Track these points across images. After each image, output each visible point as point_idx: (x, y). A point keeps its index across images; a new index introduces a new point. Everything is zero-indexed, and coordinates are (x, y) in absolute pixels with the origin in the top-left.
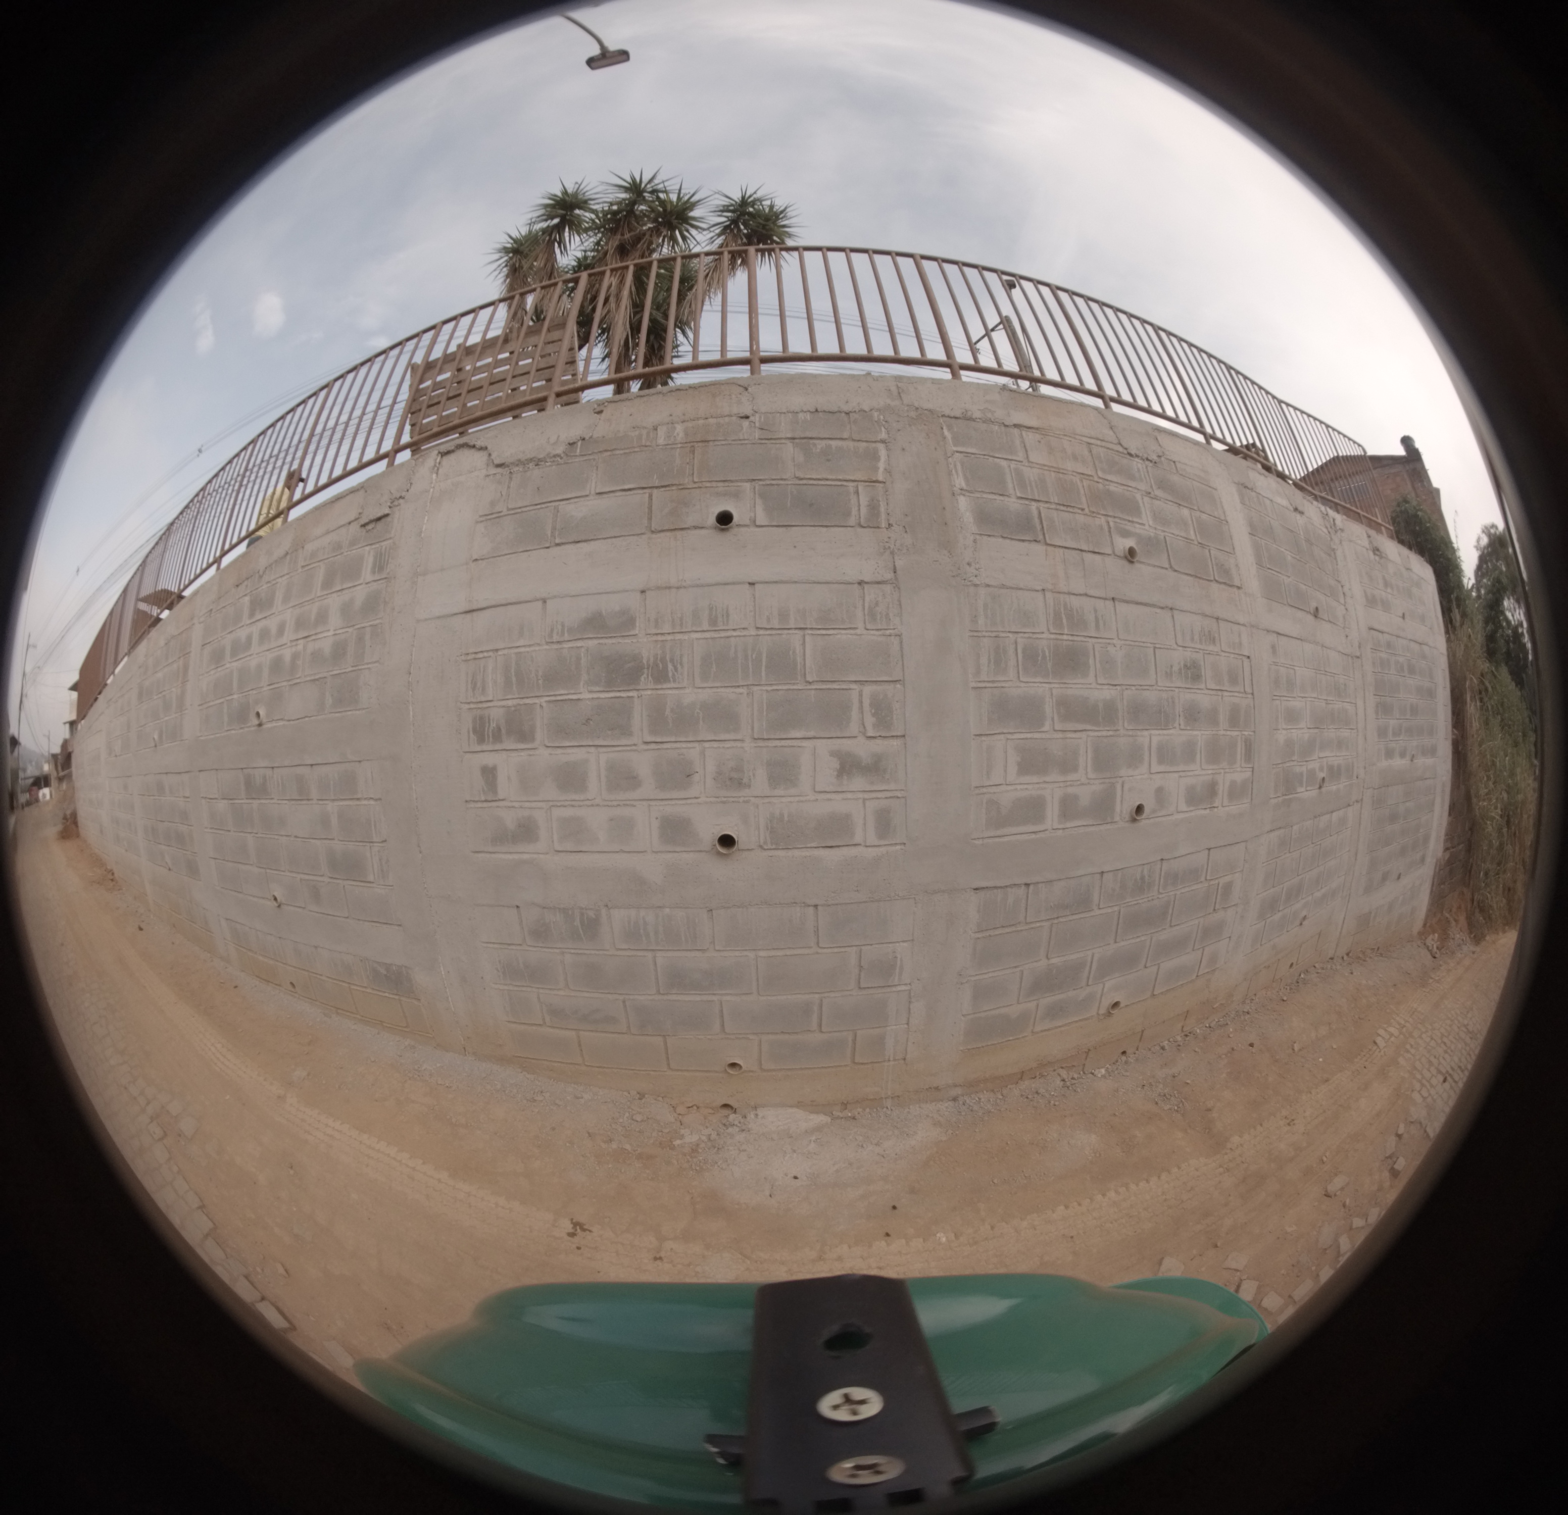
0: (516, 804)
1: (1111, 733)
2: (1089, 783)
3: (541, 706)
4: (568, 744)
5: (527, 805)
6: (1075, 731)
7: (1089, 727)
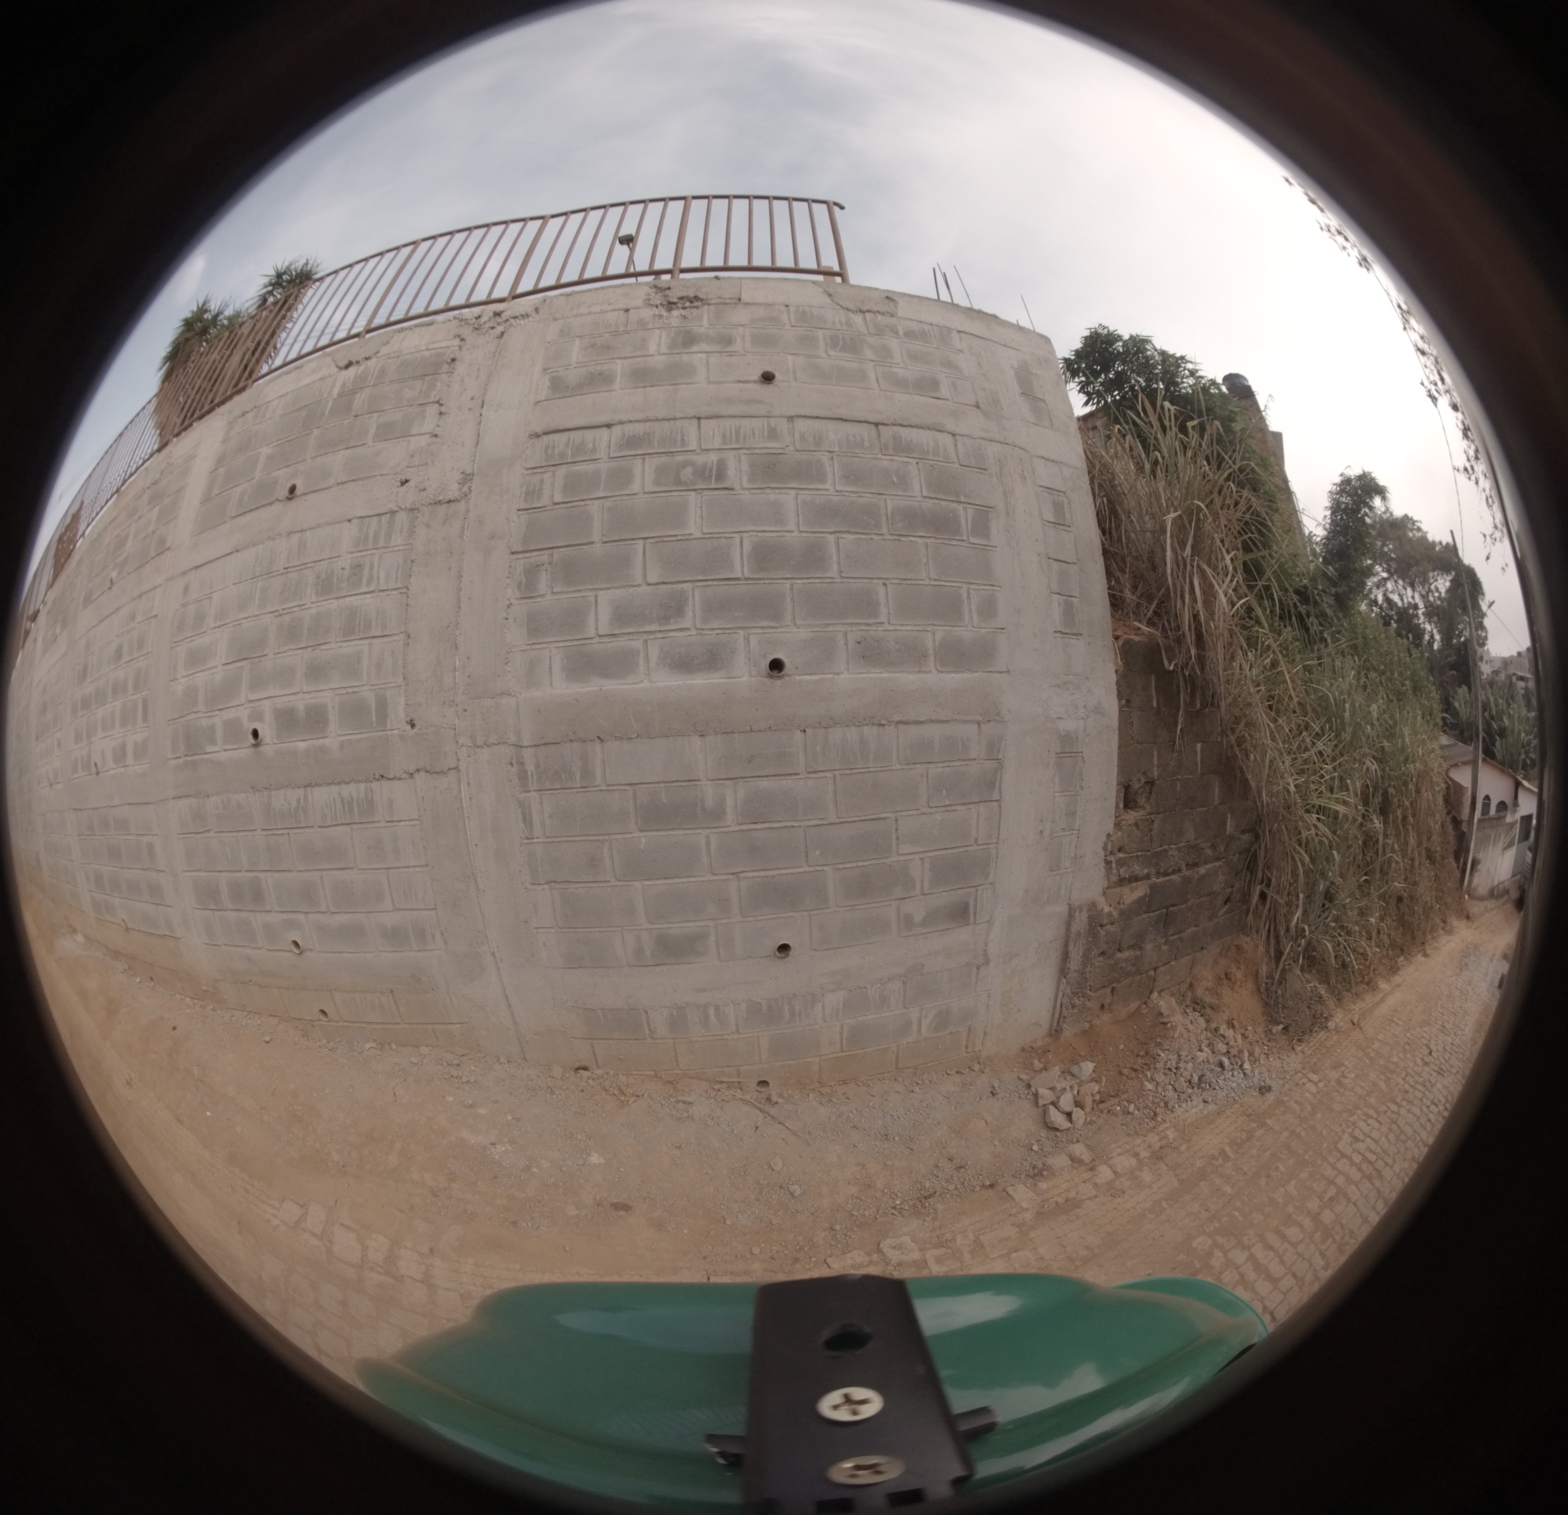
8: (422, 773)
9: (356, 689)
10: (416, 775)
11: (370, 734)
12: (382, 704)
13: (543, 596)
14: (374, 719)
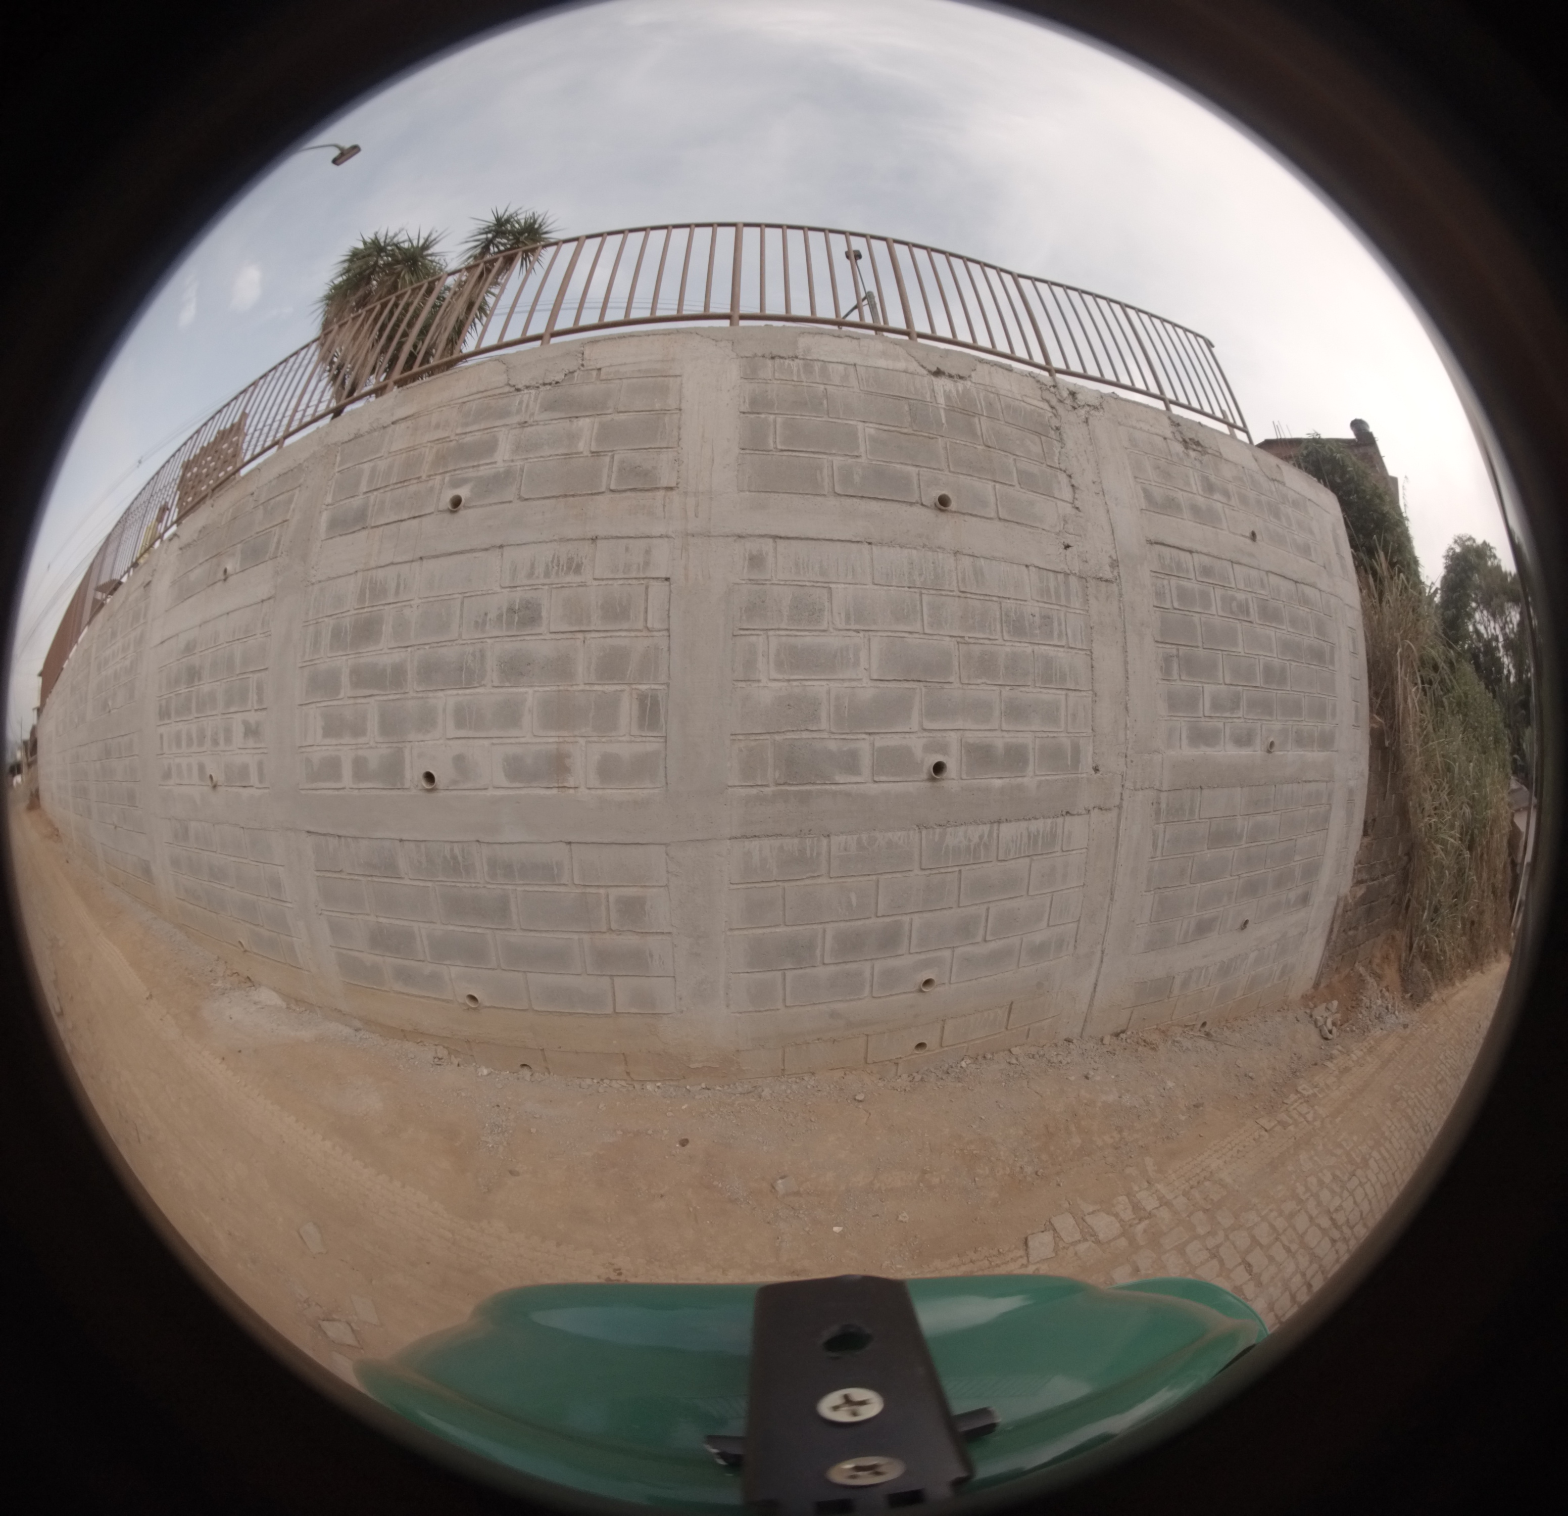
1: (398, 696)
2: (376, 747)
6: (365, 697)
7: (376, 692)
8: (1096, 810)
9: (1055, 735)
10: (1092, 812)
11: (1065, 776)
12: (1076, 750)
13: (1175, 681)
14: (1069, 763)
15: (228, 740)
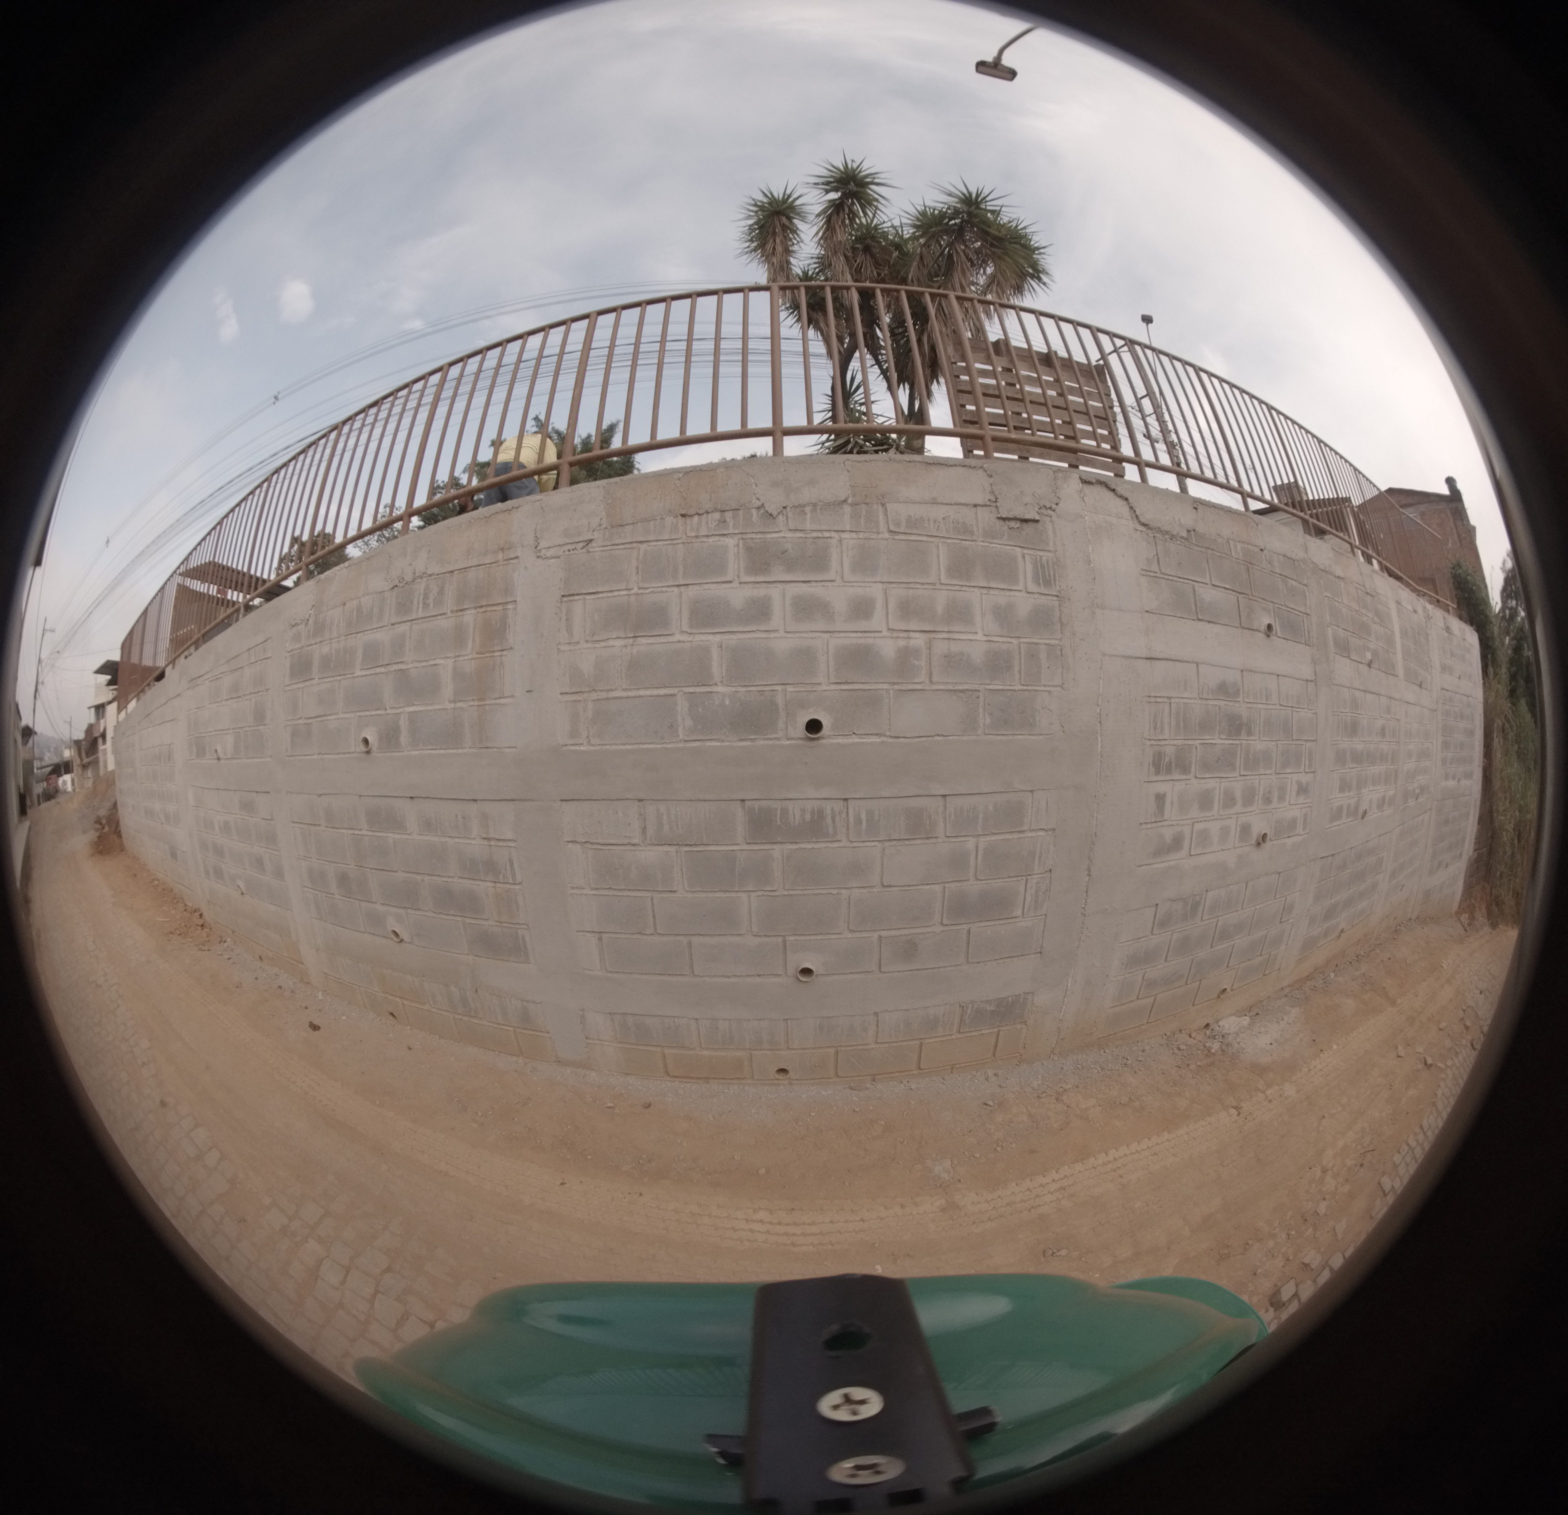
0: (1174, 823)
3: (1196, 747)
4: (1207, 776)
5: (1181, 822)
15: (1281, 798)
